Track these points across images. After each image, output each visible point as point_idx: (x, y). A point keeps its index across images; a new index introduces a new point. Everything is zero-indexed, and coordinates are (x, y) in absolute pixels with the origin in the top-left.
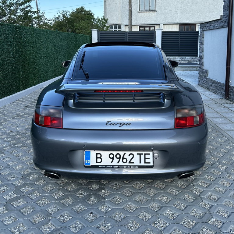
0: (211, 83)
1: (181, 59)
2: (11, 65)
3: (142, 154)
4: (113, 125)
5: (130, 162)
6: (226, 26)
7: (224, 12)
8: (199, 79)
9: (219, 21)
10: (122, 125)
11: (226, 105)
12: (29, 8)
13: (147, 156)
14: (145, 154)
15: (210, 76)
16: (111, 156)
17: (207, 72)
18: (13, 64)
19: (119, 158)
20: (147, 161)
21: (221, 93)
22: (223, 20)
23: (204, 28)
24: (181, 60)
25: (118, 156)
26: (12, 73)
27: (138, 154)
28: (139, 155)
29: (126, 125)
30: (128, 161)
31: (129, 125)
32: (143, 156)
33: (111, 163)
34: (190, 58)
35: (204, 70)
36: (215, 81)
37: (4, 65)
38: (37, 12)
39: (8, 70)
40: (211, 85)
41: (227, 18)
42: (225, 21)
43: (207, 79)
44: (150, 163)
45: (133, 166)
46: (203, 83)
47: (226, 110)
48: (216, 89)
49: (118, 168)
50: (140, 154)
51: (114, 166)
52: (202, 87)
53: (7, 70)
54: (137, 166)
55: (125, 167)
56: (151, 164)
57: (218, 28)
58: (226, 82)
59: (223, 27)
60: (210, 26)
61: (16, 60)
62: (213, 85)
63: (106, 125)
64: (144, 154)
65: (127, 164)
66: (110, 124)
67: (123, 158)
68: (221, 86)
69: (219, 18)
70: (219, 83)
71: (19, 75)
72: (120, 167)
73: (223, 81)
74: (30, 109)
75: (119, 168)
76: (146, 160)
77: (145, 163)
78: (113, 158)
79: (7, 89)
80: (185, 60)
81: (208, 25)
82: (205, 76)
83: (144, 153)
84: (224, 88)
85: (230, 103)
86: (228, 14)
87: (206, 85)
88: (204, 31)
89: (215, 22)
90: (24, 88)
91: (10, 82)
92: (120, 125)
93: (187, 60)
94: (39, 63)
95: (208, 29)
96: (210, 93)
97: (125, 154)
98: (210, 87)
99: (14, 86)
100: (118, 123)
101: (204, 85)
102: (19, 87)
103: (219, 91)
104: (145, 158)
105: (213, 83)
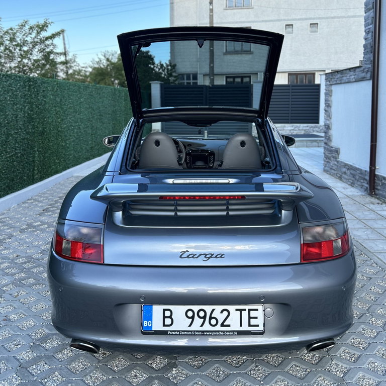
0: (344, 170)
1: (293, 128)
2: (21, 142)
3: (245, 310)
4: (193, 257)
5: (222, 325)
6: (368, 78)
7: (365, 55)
8: (325, 163)
9: (358, 70)
10: (209, 258)
11: (372, 206)
12: (51, 48)
13: (253, 314)
14: (250, 310)
15: (343, 157)
16: (190, 314)
17: (337, 151)
18: (23, 139)
19: (204, 318)
20: (253, 322)
21: (362, 186)
22: (363, 68)
23: (333, 80)
24: (293, 130)
25: (202, 314)
26: (22, 154)
27: (237, 310)
28: (239, 312)
29: (216, 257)
30: (220, 323)
31: (221, 257)
32: (245, 315)
33: (190, 326)
34: (307, 127)
35: (332, 147)
36: (351, 166)
37: (9, 141)
38: (65, 54)
39: (16, 149)
40: (345, 173)
41: (370, 66)
42: (367, 70)
43: (338, 162)
44: (258, 326)
45: (228, 331)
46: (331, 169)
47: (373, 216)
48: (353, 179)
49: (202, 335)
50: (241, 310)
51: (194, 331)
52: (330, 174)
53: (14, 150)
54: (236, 331)
55: (213, 333)
56: (261, 328)
57: (355, 81)
58: (370, 168)
59: (363, 79)
60: (343, 77)
61: (28, 133)
62: (348, 172)
63: (181, 257)
64: (247, 310)
65: (218, 328)
66: (188, 257)
67: (211, 318)
68: (361, 174)
69: (358, 65)
70: (358, 169)
71: (34, 157)
72: (205, 333)
73: (365, 166)
74: (50, 215)
75: (204, 335)
76: (251, 320)
77: (250, 325)
78: (193, 318)
79: (13, 180)
80: (299, 130)
81: (339, 76)
82: (335, 158)
83: (247, 307)
84: (367, 178)
85: (378, 203)
86: (372, 59)
87: (336, 172)
88: (331, 85)
89: (350, 71)
90: (41, 179)
91: (17, 170)
92: (205, 257)
93: (302, 130)
94: (66, 136)
95: (338, 82)
96: (344, 185)
97: (213, 310)
98: (343, 175)
99: (25, 176)
100: (201, 255)
101: (333, 171)
102: (33, 177)
103: (359, 183)
104: (250, 318)
105: (348, 169)
